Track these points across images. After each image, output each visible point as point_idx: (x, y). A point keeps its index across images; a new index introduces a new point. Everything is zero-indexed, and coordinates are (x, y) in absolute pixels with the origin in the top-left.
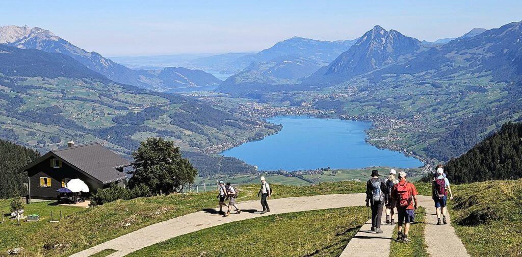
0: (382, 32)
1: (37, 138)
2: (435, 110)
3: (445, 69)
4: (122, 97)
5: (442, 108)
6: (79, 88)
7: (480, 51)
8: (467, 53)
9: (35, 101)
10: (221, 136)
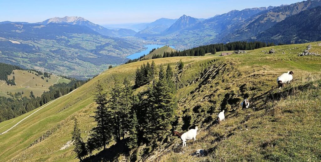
0: (186, 17)
1: (72, 53)
2: (194, 43)
3: (202, 29)
4: (100, 40)
5: (197, 42)
6: (88, 37)
7: (214, 23)
8: (209, 23)
9: (72, 42)
10: (127, 51)
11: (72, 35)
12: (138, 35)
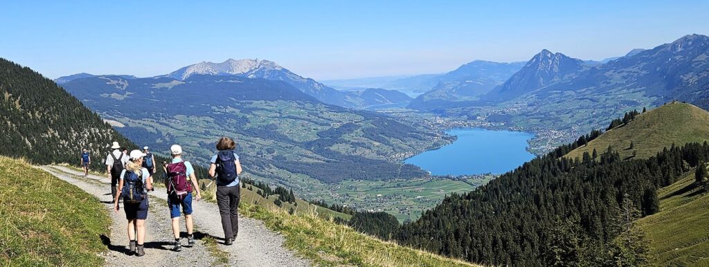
0: (549, 55)
1: (257, 150)
2: (590, 122)
3: (604, 85)
4: (326, 115)
5: (597, 120)
6: (293, 108)
7: (635, 69)
8: (623, 71)
9: (256, 121)
10: (404, 146)
11: (252, 103)
12: (418, 104)
